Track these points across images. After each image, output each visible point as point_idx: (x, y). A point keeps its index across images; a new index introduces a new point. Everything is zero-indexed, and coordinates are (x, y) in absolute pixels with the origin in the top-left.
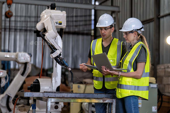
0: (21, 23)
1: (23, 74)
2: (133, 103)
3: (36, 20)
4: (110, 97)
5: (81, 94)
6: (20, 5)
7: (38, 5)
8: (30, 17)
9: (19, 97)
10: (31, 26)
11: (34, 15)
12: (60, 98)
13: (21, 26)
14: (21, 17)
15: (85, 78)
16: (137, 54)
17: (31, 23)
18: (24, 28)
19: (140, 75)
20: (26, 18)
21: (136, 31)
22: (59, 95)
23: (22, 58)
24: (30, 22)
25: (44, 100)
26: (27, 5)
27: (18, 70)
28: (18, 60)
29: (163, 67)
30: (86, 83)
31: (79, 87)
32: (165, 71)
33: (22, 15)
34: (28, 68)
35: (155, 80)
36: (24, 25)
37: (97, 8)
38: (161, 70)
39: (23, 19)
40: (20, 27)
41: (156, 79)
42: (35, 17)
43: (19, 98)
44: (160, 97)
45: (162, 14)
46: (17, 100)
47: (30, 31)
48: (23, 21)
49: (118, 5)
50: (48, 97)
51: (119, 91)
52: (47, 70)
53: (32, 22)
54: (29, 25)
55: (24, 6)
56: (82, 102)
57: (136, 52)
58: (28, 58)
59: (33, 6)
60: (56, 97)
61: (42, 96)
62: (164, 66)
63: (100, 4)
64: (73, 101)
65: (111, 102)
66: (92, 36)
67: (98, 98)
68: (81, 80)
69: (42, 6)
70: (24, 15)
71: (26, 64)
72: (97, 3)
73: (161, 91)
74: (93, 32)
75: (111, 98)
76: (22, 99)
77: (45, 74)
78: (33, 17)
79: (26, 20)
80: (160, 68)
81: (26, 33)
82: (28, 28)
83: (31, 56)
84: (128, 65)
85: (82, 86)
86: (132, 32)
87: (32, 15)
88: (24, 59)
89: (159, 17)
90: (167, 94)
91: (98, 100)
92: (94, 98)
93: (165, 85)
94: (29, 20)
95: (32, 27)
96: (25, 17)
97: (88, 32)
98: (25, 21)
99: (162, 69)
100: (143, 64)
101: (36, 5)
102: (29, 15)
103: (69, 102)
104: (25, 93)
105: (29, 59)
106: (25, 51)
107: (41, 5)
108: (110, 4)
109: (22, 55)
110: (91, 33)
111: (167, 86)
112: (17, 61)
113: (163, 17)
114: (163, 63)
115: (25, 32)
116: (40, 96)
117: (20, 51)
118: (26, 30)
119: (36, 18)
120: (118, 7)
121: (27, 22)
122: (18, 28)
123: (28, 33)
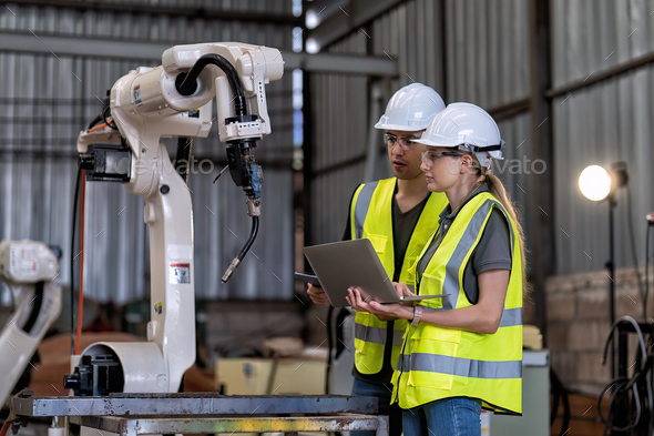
0: (20, 126)
1: (28, 327)
2: (461, 428)
3: (78, 115)
4: (367, 407)
5: (254, 399)
6: (12, 58)
7: (85, 58)
8: (54, 103)
9: (12, 416)
10: (59, 137)
11: (69, 96)
12: (172, 416)
13: (20, 137)
14: (17, 102)
15: (272, 335)
16: (474, 237)
17: (59, 126)
18: (30, 147)
19: (492, 319)
20: (40, 108)
21: (470, 153)
22: (171, 404)
23: (27, 264)
24: (55, 121)
25: (111, 428)
26: (41, 59)
27: (11, 310)
28: (8, 273)
29: (568, 286)
30: (276, 355)
31: (248, 372)
32: (577, 302)
33: (21, 96)
34: (50, 302)
35: (540, 337)
36: (30, 136)
37: (313, 65)
38: (560, 297)
39: (26, 111)
40: (15, 141)
41: (543, 332)
42: (74, 103)
43: (11, 422)
44: (561, 400)
45: (559, 83)
46: (6, 429)
47: (57, 156)
48: (26, 121)
49: (394, 52)
50: (127, 416)
51: (410, 382)
52: (126, 309)
53: (64, 121)
54: (49, 136)
55: (29, 61)
56: (259, 430)
57: (471, 231)
58: (50, 261)
59: (65, 63)
60: (159, 412)
61: (103, 413)
62: (574, 282)
63: (324, 50)
64: (222, 429)
65: (371, 427)
66: (294, 171)
67: (319, 415)
68: (254, 343)
69: (99, 63)
70: (31, 95)
71: (39, 287)
72: (312, 47)
73: (563, 378)
74: (298, 156)
75: (372, 411)
76: (25, 426)
77: (117, 322)
78: (65, 103)
79: (40, 115)
80: (557, 291)
81: (38, 166)
82: (49, 148)
83: (60, 255)
84: (442, 281)
85: (261, 367)
86: (453, 152)
87: (60, 97)
88: (34, 268)
89: (549, 93)
90: (586, 389)
91: (319, 420)
92: (307, 415)
93: (577, 354)
94: (49, 115)
95: (63, 142)
96: (36, 102)
97: (279, 156)
98: (35, 121)
99: (566, 292)
100: (500, 275)
101: (75, 57)
102: (50, 95)
103: (209, 430)
104: (35, 402)
105: (52, 266)
106: (37, 236)
107: (95, 57)
108: (362, 49)
109: (23, 252)
110: (291, 161)
111: (585, 358)
112: (7, 276)
113: (563, 93)
114: (568, 272)
115: (34, 162)
116: (95, 413)
117: (16, 237)
118: (40, 156)
119: (78, 108)
120: (395, 59)
121: (44, 121)
122: (10, 147)
123: (49, 167)
